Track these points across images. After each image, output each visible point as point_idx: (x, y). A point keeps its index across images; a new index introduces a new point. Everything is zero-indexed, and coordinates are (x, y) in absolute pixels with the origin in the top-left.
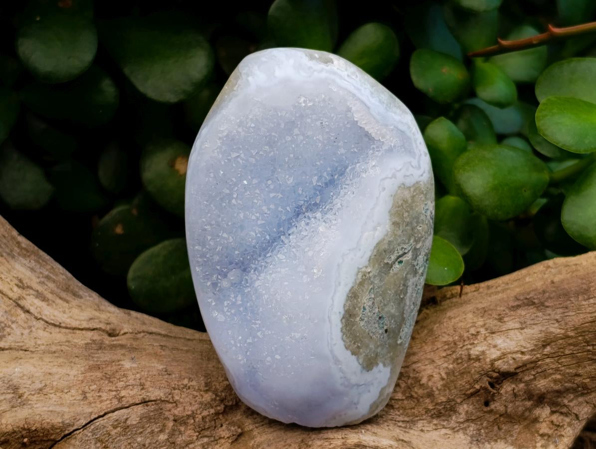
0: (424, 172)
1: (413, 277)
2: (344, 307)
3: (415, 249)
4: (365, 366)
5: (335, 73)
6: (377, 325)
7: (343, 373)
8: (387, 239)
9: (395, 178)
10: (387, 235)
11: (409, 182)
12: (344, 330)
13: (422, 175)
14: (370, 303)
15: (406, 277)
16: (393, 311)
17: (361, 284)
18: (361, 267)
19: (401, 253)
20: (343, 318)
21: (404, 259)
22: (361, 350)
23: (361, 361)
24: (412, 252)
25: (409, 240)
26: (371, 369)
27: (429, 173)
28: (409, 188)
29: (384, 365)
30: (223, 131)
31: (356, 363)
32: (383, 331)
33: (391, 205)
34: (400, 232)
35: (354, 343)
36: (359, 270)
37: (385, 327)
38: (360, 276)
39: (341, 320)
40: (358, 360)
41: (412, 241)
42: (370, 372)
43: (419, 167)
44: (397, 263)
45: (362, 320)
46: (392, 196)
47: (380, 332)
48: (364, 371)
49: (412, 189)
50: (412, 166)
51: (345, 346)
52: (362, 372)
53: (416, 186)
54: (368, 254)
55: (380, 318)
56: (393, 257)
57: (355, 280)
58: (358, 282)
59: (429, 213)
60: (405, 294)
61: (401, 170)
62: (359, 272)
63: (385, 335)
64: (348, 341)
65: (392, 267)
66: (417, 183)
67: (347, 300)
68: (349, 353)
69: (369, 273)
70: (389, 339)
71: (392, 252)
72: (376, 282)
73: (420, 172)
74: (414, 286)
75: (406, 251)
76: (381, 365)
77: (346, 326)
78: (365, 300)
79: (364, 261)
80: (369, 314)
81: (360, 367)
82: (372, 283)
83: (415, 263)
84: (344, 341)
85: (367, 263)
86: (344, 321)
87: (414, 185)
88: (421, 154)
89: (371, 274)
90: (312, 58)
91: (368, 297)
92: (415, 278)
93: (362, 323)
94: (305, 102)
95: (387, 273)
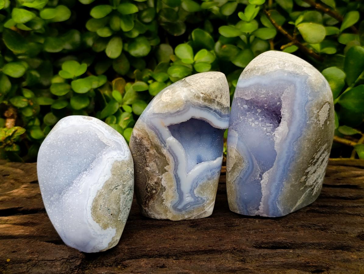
0: (127, 157)
1: (123, 195)
2: (92, 205)
3: (123, 184)
4: (103, 227)
5: (92, 123)
6: (107, 212)
7: (93, 230)
8: (110, 180)
9: (113, 158)
10: (110, 179)
11: (119, 160)
12: (92, 213)
13: (125, 158)
14: (104, 204)
15: (119, 195)
16: (114, 207)
17: (99, 196)
18: (99, 190)
19: (116, 185)
20: (92, 209)
21: (118, 188)
22: (101, 221)
23: (101, 225)
24: (122, 185)
25: (120, 181)
26: (106, 229)
27: (129, 157)
28: (119, 162)
29: (112, 228)
30: (48, 143)
31: (99, 226)
32: (110, 214)
33: (111, 168)
34: (115, 178)
35: (97, 218)
36: (98, 191)
37: (111, 213)
38: (99, 193)
39: (91, 209)
40: (99, 225)
41: (121, 181)
42: (105, 230)
43: (124, 155)
44: (115, 189)
45: (100, 209)
46: (112, 164)
47: (109, 215)
48: (103, 230)
49: (121, 163)
50: (121, 154)
51: (93, 219)
52: (101, 230)
53: (123, 162)
54: (102, 185)
55: (108, 209)
56: (113, 187)
57: (97, 195)
58: (98, 195)
59: (129, 172)
60: (120, 201)
61: (116, 155)
62: (98, 192)
63: (111, 216)
64: (94, 217)
65: (113, 190)
66: (123, 160)
67: (93, 202)
68: (95, 222)
69: (103, 192)
70: (113, 218)
71: (112, 185)
72: (106, 196)
73: (125, 157)
74: (124, 199)
75: (119, 185)
76: (110, 228)
77: (94, 212)
78: (101, 202)
79: (101, 188)
80: (103, 208)
81: (100, 228)
82: (104, 196)
83: (124, 190)
84: (93, 217)
85: (101, 189)
86: (92, 210)
87: (121, 161)
88: (125, 151)
89: (103, 193)
90: (84, 118)
91: (102, 201)
92: (124, 195)
93: (100, 211)
94: (79, 132)
95: (111, 193)
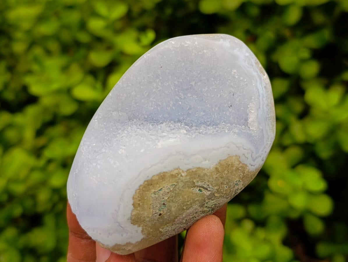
0: (254, 166)
1: (199, 206)
2: (153, 176)
3: (214, 194)
4: (133, 218)
5: (260, 79)
6: (159, 206)
7: (119, 208)
8: (205, 172)
9: (239, 149)
10: (208, 169)
11: (243, 160)
12: (141, 188)
13: (252, 165)
14: (167, 191)
15: (196, 201)
16: (173, 209)
17: (172, 176)
18: (181, 168)
19: (205, 186)
20: (147, 181)
21: (204, 191)
22: (139, 208)
23: (134, 213)
24: (211, 193)
25: (215, 186)
26: (134, 225)
27: (256, 169)
28: (240, 162)
29: (142, 231)
30: (186, 44)
31: (130, 212)
32: (159, 212)
33: (224, 159)
34: (215, 176)
35: (139, 200)
36: (178, 168)
37: (162, 212)
38: (176, 171)
39: (145, 181)
40: (132, 211)
41: (216, 188)
42: (132, 225)
43: (254, 160)
44: (199, 188)
45: (155, 193)
46: (229, 155)
47: (157, 211)
48: (130, 221)
49: (241, 165)
50: (252, 155)
51: (134, 195)
52: (128, 220)
53: (244, 166)
54: (190, 167)
55: (164, 204)
56: (200, 184)
57: (172, 171)
58: (172, 173)
59: (236, 187)
60: (187, 209)
61: (245, 149)
62: (177, 169)
63: (158, 216)
64: (138, 195)
65: (194, 187)
66: (246, 166)
67: (157, 175)
68: (132, 202)
69: (181, 176)
70: (158, 220)
71: (202, 180)
72: (180, 184)
73: (253, 163)
74: (195, 212)
75: (209, 189)
76: (140, 229)
77: (144, 187)
78: (166, 186)
79: (184, 168)
80: (161, 195)
81: (129, 216)
82: (177, 182)
83: (207, 201)
84: (136, 193)
85: (185, 170)
86: (146, 183)
87: (243, 164)
88: (261, 156)
89: (181, 178)
90: (256, 64)
91: (169, 186)
92: (199, 208)
93: (153, 195)
94: (235, 73)
95: (189, 187)
